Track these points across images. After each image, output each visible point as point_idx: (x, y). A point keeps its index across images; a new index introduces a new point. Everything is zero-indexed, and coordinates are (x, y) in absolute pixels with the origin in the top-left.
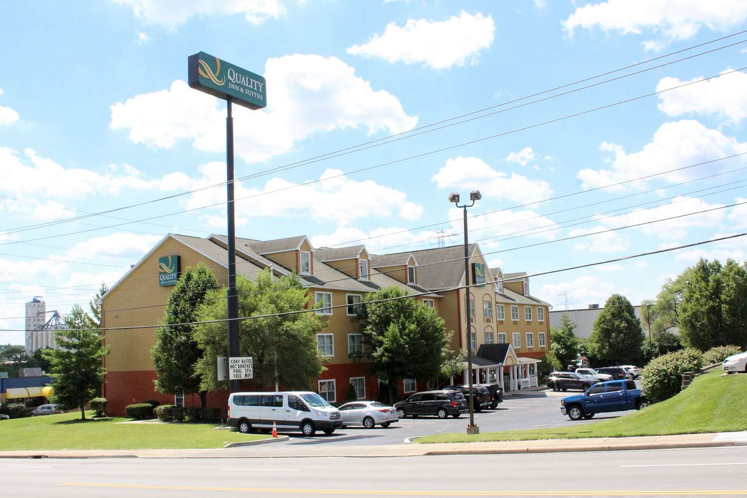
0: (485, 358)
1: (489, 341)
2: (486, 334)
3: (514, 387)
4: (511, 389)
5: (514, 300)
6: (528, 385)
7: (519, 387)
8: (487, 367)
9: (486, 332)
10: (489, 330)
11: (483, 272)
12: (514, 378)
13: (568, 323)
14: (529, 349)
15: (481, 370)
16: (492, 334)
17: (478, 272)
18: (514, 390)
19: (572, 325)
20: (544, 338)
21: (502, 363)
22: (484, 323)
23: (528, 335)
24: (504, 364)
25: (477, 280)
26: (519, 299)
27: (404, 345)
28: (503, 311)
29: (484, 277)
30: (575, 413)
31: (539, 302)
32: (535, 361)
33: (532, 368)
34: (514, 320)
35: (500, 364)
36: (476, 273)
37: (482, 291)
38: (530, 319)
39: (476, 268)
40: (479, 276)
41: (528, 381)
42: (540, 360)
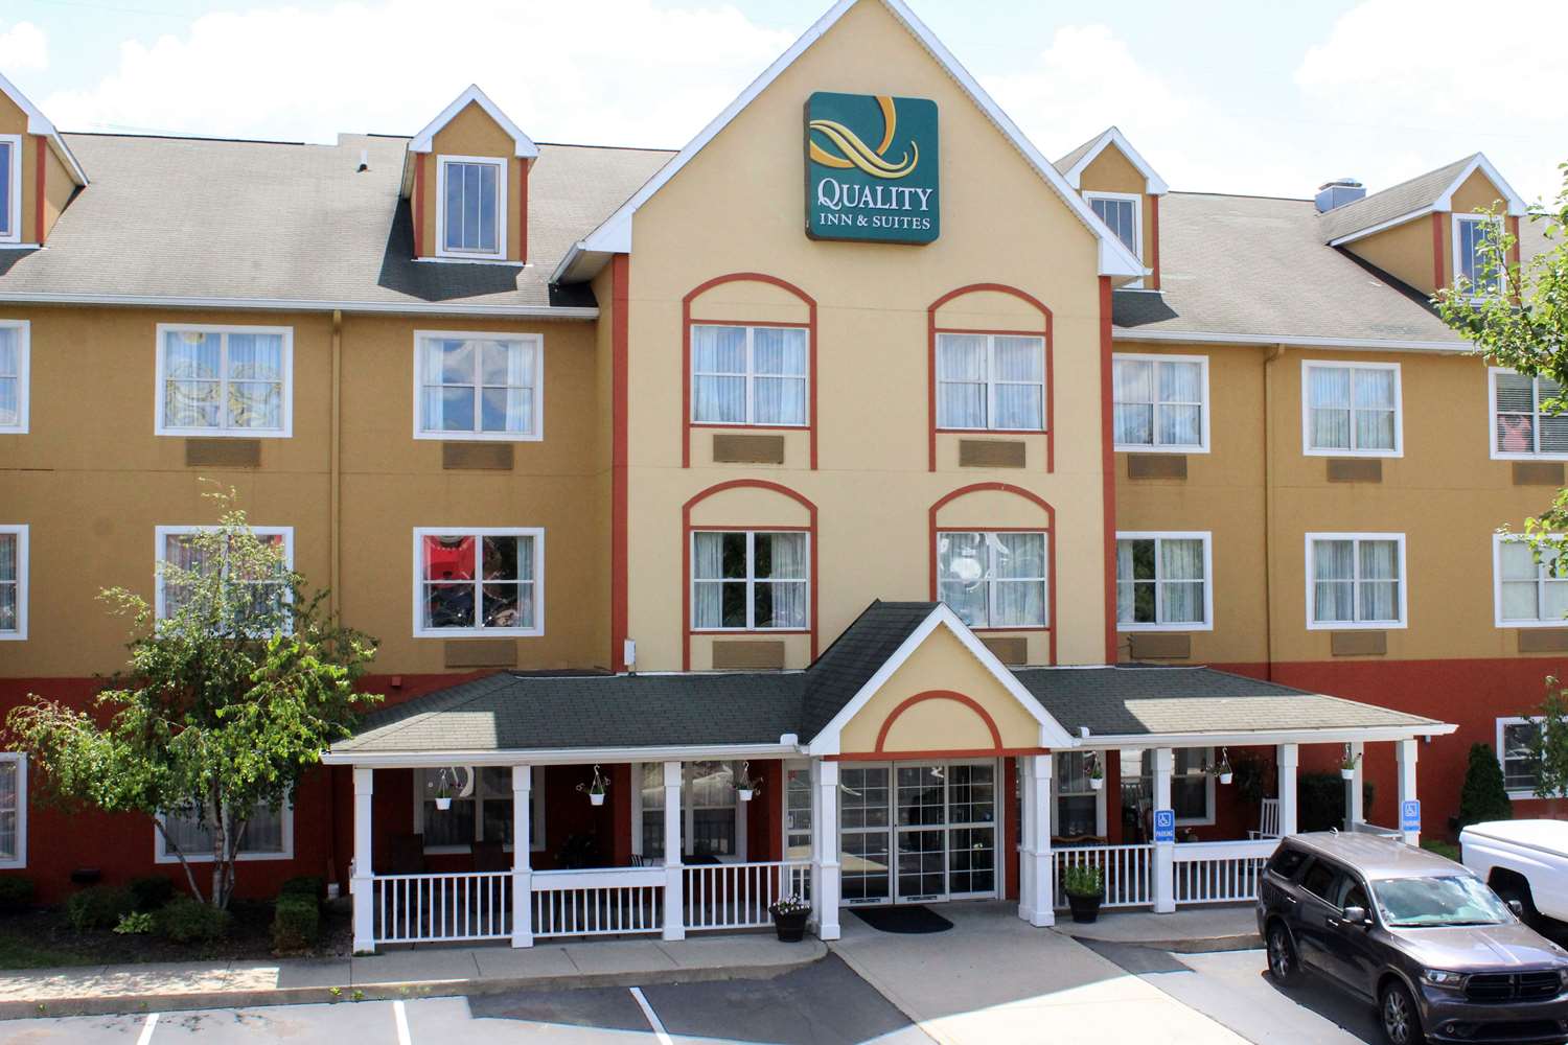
4: (1020, 912)
11: (915, 140)
22: (935, 467)
29: (923, 176)
35: (788, 740)
42: (1448, 721)
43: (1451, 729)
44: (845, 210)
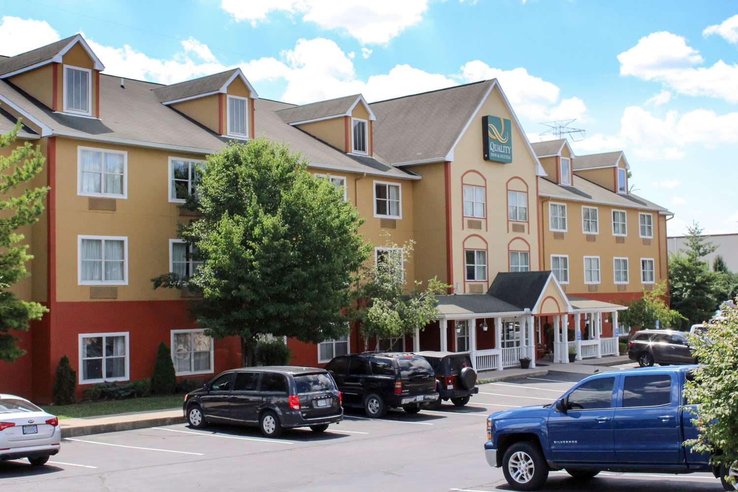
0: (502, 299)
1: (520, 267)
2: (512, 253)
3: (561, 357)
4: (555, 361)
5: (590, 197)
6: (597, 353)
7: (572, 357)
8: (499, 317)
9: (511, 249)
10: (519, 246)
11: (507, 133)
12: (561, 340)
13: (700, 243)
14: (618, 286)
15: (479, 321)
16: (526, 254)
17: (495, 133)
18: (561, 362)
19: (707, 247)
20: (652, 269)
21: (531, 310)
22: (508, 232)
23: (617, 260)
24: (535, 311)
25: (491, 149)
26: (599, 195)
27: (251, 261)
28: (563, 214)
29: (509, 143)
30: (523, 466)
31: (644, 204)
32: (614, 308)
33: (607, 321)
34: (588, 233)
35: (527, 310)
36: (490, 134)
37: (506, 172)
38: (624, 232)
39: (489, 125)
40: (497, 142)
41: (596, 345)
42: (625, 306)
43: (626, 308)
44: (496, 152)
